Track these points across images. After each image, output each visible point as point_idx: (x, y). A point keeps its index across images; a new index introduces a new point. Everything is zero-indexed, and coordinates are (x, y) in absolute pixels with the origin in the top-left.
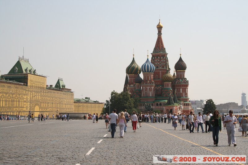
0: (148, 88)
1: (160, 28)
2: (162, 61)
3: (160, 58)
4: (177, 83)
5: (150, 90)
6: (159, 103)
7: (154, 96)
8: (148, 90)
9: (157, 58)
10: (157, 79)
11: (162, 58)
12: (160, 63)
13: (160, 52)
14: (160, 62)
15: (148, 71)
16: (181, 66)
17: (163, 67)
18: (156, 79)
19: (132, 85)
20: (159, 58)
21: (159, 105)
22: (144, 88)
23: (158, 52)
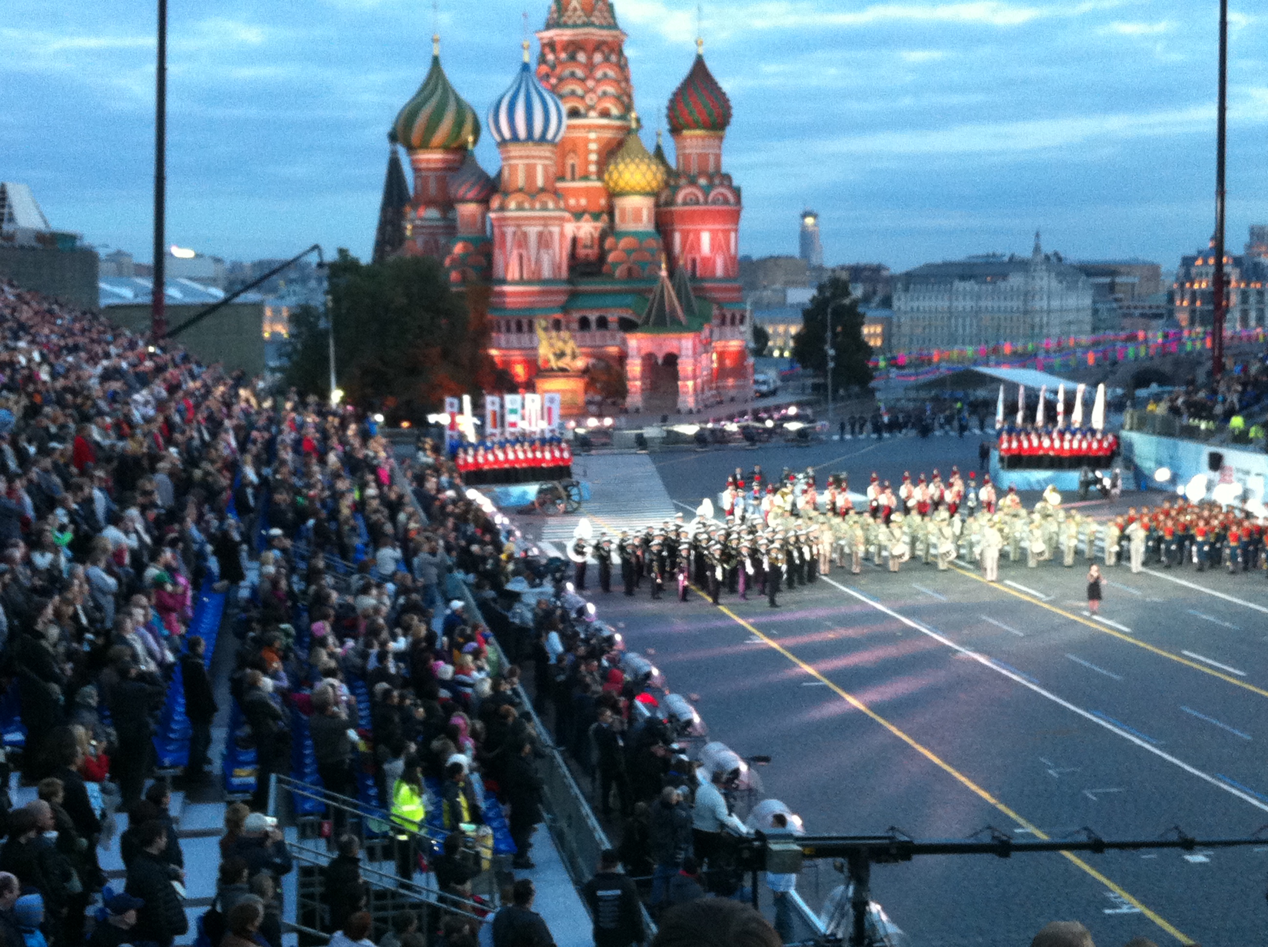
0: (532, 230)
2: (599, 74)
3: (590, 58)
4: (685, 203)
6: (593, 317)
7: (566, 274)
8: (533, 241)
9: (573, 58)
10: (573, 179)
11: (598, 57)
12: (592, 90)
13: (585, 25)
14: (590, 83)
15: (529, 137)
16: (702, 105)
17: (606, 112)
18: (568, 175)
20: (581, 57)
21: (593, 325)
22: (507, 230)
23: (575, 26)
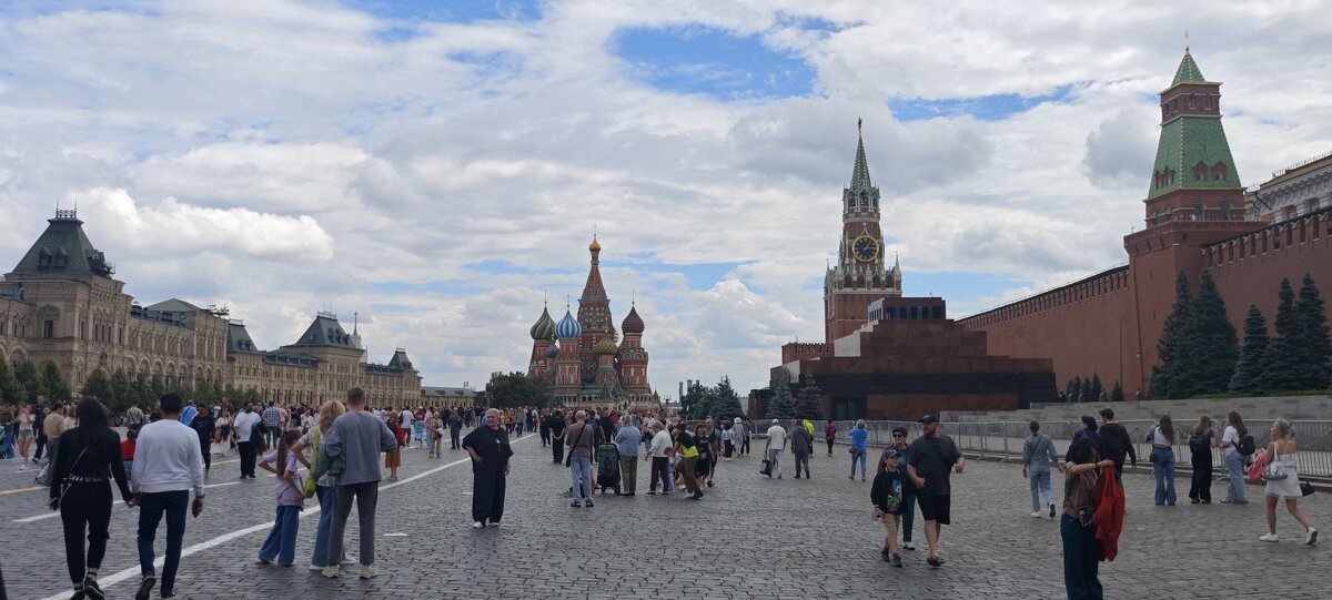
0: (567, 367)
1: (595, 250)
2: (599, 315)
3: (596, 309)
4: (627, 358)
5: (571, 371)
6: (587, 397)
7: (579, 382)
8: (567, 370)
9: (589, 310)
12: (595, 320)
15: (567, 335)
16: (634, 325)
17: (600, 326)
18: (587, 349)
19: (541, 362)
20: (592, 308)
21: (587, 400)
22: (560, 367)
23: (591, 297)
